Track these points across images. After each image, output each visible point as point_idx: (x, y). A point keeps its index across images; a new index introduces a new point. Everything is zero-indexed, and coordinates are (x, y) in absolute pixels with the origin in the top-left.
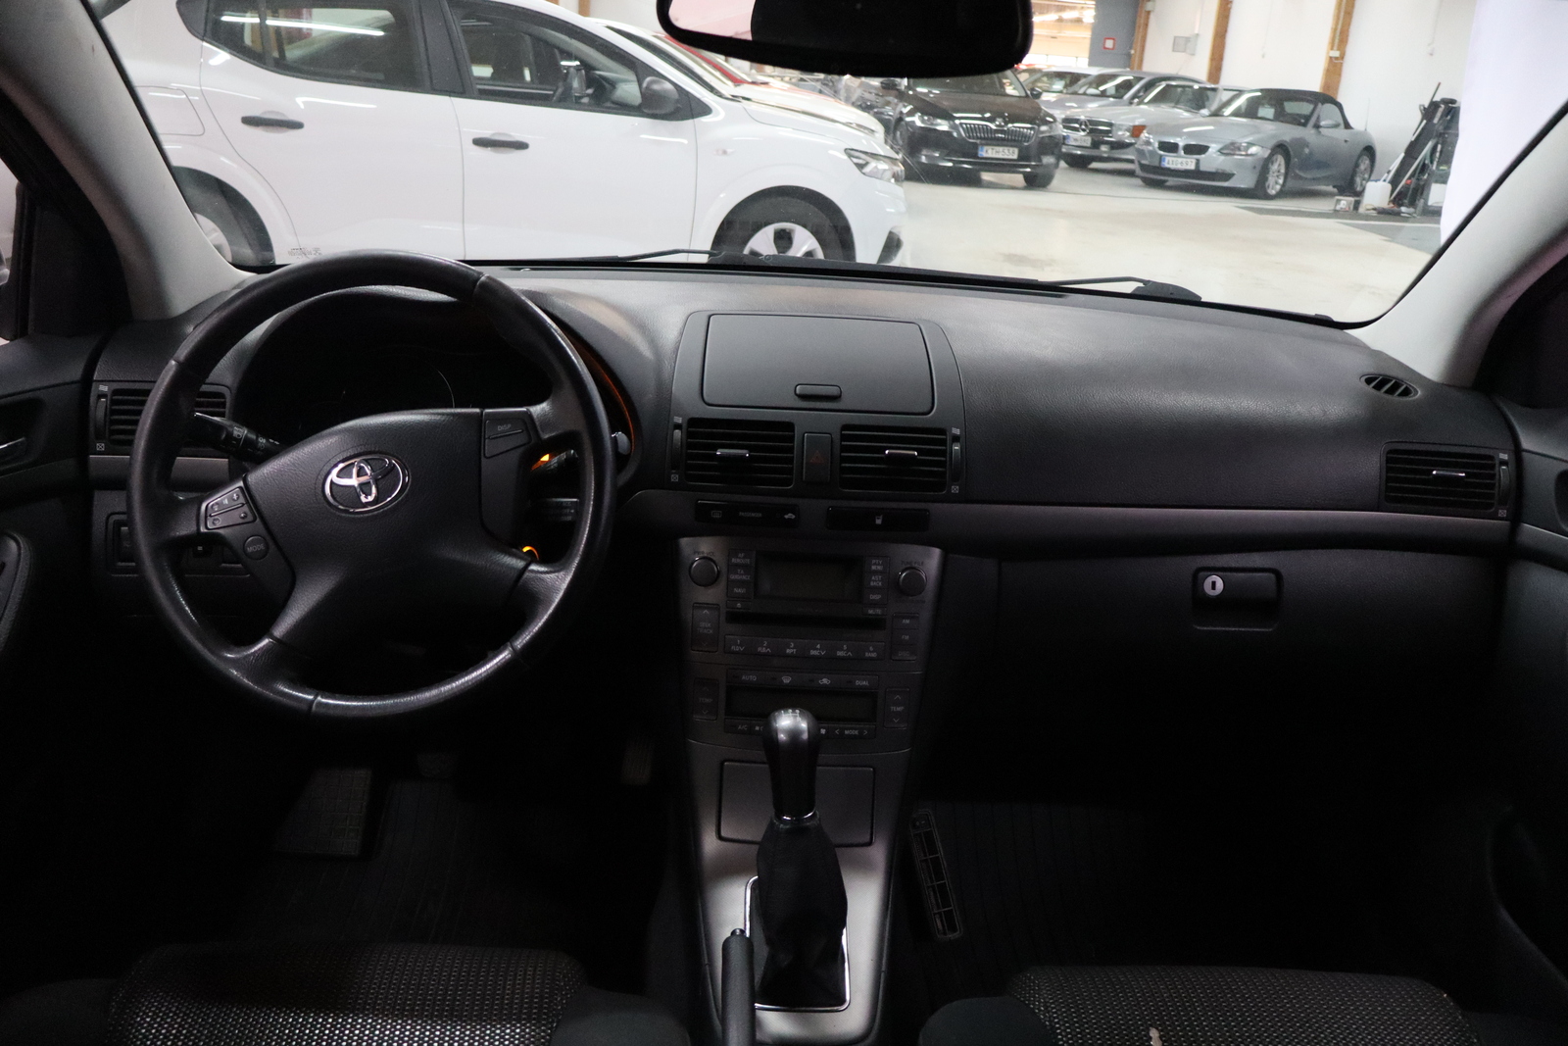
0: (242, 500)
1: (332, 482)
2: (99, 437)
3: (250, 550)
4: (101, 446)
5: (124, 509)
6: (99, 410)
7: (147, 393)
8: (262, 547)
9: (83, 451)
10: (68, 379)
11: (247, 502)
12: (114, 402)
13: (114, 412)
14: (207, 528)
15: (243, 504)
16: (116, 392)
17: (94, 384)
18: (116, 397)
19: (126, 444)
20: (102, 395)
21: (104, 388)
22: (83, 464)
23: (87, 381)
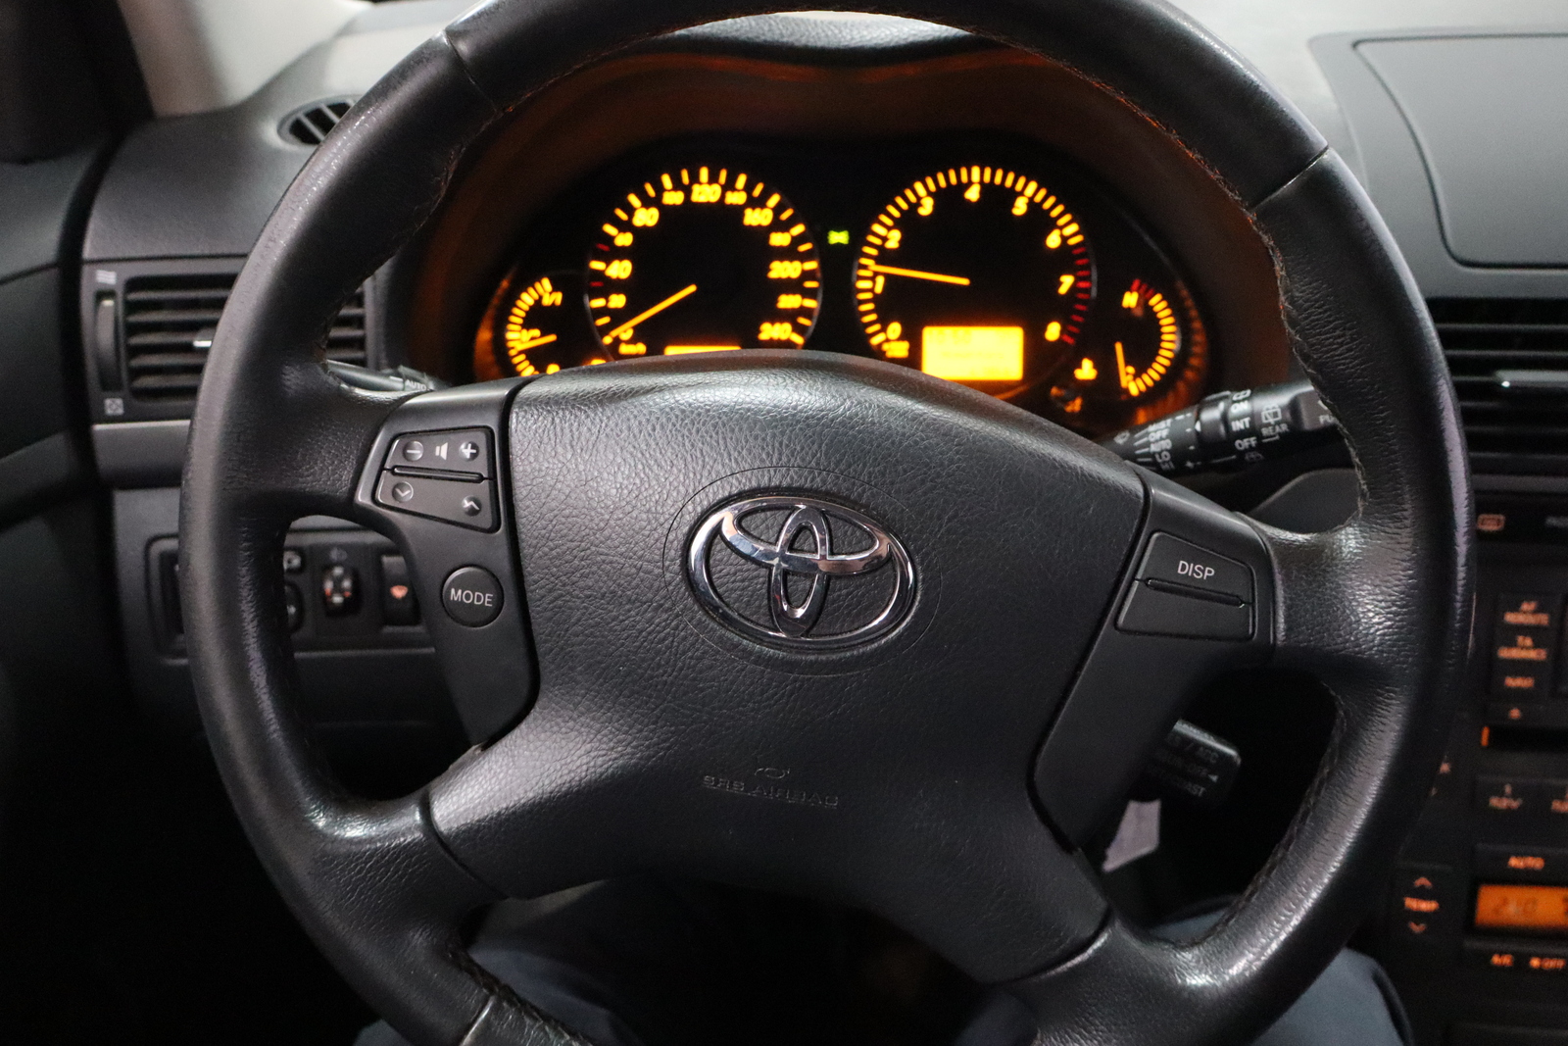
0: (481, 467)
1: (717, 531)
2: (110, 385)
3: (456, 595)
4: (114, 405)
5: (174, 528)
6: (101, 326)
7: (228, 281)
8: (486, 599)
9: (80, 417)
10: (22, 263)
11: (492, 478)
12: (132, 307)
13: (133, 329)
14: (373, 498)
15: (481, 478)
16: (134, 284)
17: (86, 269)
18: (134, 296)
19: (182, 395)
20: (103, 294)
21: (107, 277)
22: (83, 443)
23: (70, 262)
